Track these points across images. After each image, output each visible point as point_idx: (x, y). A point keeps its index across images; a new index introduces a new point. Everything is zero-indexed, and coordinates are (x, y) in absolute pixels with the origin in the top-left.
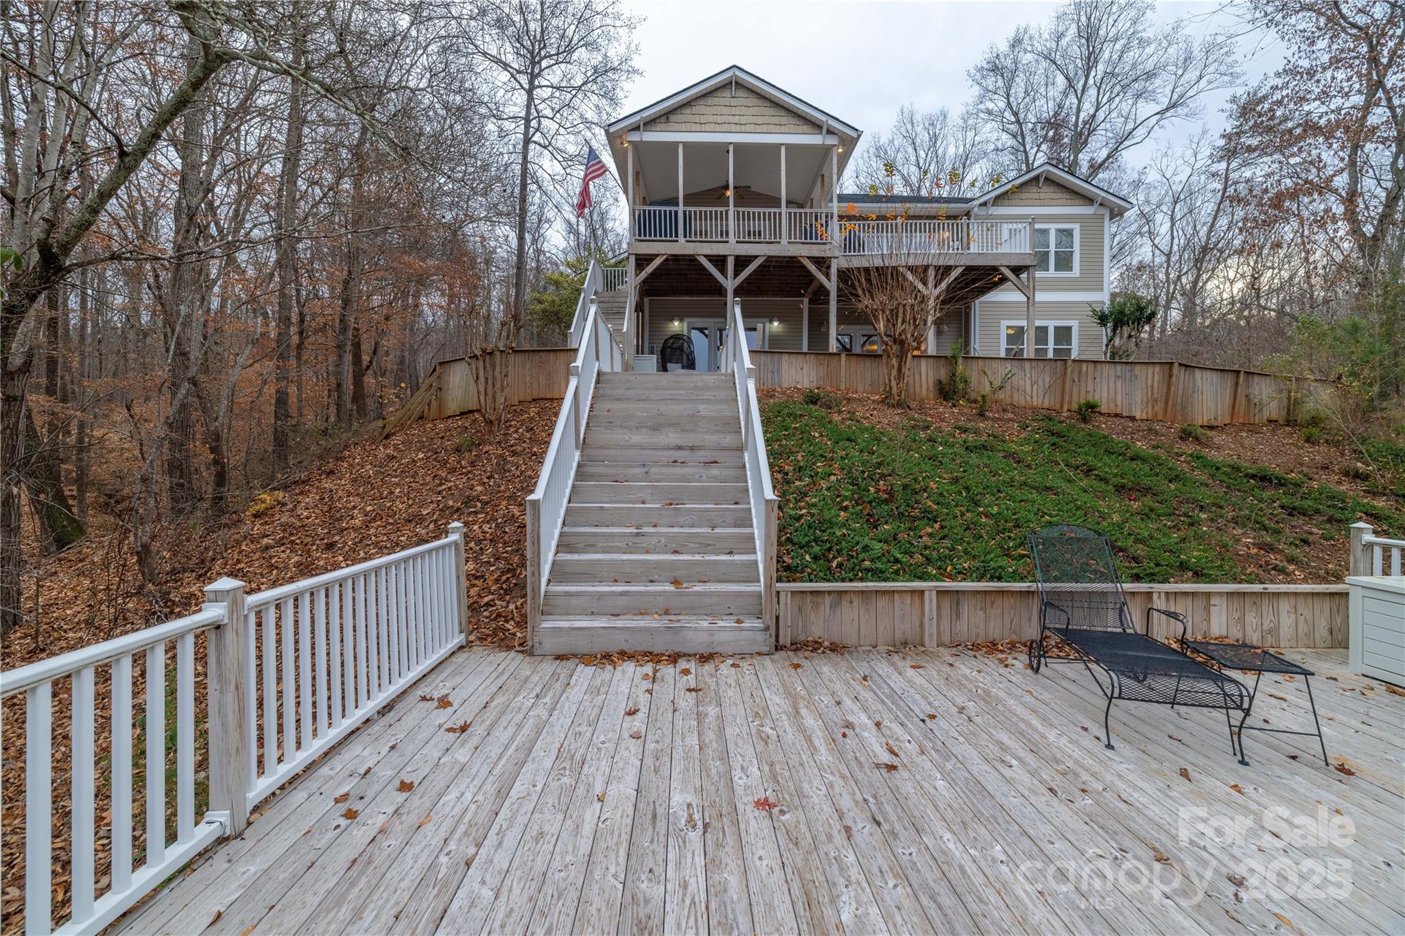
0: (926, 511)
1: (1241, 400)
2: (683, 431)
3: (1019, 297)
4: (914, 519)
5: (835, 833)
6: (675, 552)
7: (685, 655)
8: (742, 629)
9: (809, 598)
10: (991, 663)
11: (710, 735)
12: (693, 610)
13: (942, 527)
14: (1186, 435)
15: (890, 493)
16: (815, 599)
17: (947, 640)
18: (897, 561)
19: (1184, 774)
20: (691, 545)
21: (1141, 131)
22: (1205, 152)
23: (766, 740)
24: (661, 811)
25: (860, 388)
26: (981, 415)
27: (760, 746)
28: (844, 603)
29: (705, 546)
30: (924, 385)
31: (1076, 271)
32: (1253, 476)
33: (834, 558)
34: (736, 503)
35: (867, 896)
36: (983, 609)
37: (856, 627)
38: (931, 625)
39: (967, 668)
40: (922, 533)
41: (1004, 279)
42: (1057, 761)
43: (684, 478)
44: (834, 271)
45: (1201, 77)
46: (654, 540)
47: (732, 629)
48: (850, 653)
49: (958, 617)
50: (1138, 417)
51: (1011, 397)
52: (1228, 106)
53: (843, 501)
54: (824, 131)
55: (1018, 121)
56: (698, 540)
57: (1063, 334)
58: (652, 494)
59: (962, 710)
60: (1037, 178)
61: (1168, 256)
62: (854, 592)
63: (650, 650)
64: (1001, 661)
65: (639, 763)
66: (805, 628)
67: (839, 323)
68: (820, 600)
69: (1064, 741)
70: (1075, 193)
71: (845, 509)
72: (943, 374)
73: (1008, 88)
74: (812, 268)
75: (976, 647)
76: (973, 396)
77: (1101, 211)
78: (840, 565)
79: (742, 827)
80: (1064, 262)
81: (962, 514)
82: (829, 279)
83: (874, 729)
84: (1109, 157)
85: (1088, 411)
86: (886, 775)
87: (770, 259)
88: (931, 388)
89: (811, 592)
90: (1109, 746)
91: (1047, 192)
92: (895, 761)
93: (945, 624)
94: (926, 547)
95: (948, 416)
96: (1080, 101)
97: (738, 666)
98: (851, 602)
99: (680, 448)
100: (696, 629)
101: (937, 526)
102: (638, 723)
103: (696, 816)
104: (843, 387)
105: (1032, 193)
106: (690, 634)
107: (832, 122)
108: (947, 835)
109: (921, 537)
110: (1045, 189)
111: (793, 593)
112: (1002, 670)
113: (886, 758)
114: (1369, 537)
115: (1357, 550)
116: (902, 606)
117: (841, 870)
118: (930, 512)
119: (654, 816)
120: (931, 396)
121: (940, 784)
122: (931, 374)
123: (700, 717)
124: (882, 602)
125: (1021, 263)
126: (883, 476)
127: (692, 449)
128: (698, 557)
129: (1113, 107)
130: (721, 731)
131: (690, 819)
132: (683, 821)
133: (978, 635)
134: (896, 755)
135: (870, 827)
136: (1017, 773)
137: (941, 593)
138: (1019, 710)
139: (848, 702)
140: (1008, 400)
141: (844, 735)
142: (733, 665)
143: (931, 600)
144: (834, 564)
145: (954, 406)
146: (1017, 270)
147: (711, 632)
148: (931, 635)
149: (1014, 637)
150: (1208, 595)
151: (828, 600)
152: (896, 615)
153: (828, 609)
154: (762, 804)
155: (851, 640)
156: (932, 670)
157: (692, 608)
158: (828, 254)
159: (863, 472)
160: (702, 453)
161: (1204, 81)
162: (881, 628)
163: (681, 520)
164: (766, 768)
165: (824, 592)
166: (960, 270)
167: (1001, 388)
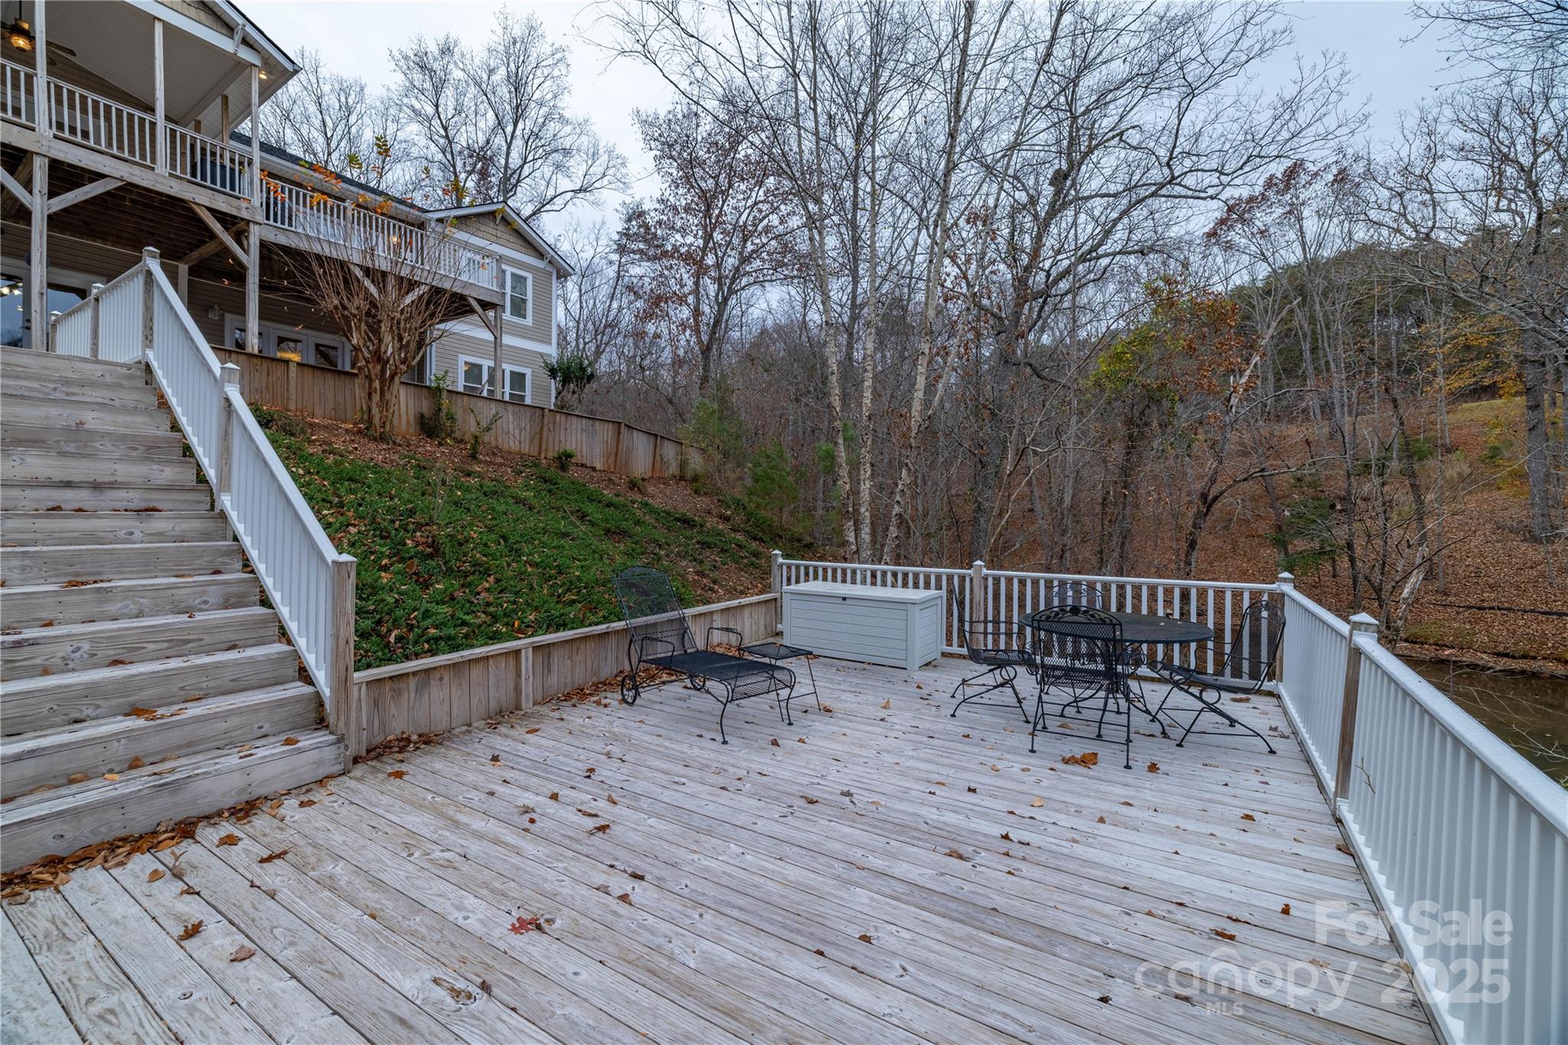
0: (476, 564)
1: (658, 459)
2: (62, 454)
3: (487, 336)
4: (466, 575)
5: (615, 908)
6: (116, 662)
7: (207, 817)
8: (300, 751)
9: (388, 685)
10: (588, 707)
11: (371, 897)
12: (190, 747)
13: (498, 581)
14: (633, 485)
15: (434, 544)
16: (396, 686)
17: (539, 698)
18: (464, 623)
19: (775, 743)
20: (151, 647)
21: (559, 201)
22: (603, 241)
23: (449, 865)
24: (405, 1010)
25: (318, 411)
26: (473, 457)
27: (450, 874)
28: (432, 682)
29: (178, 645)
30: (404, 416)
31: (529, 321)
32: (679, 520)
33: (390, 631)
34: (217, 572)
35: (691, 939)
36: (570, 658)
37: (446, 708)
38: (527, 684)
39: (576, 717)
40: (479, 589)
41: (472, 311)
42: (707, 766)
43: (92, 537)
44: (254, 241)
45: (604, 175)
46: (65, 649)
47: (283, 756)
48: (449, 739)
49: (549, 671)
50: (598, 466)
51: (496, 440)
52: (620, 208)
53: (380, 558)
54: (238, 37)
55: (447, 137)
56: (168, 636)
57: (518, 379)
58: (23, 568)
59: (608, 755)
60: (493, 213)
61: (578, 322)
62: (445, 666)
63: (122, 833)
64: (598, 703)
65: (294, 982)
66: (383, 725)
67: (263, 317)
68: (403, 685)
69: (696, 750)
70: (529, 243)
71: (385, 568)
72: (426, 407)
73: (438, 95)
74: (217, 227)
75: (568, 697)
76: (458, 435)
77: (549, 268)
78: (399, 639)
79: (525, 960)
80: (519, 308)
81: (509, 565)
82: (247, 252)
83: (552, 802)
84: (534, 214)
85: (564, 460)
86: (605, 837)
87: (129, 187)
88: (412, 421)
89: (391, 678)
90: (725, 742)
91: (502, 231)
92: (600, 822)
93: (539, 680)
94: (488, 604)
95: (442, 457)
96: (509, 147)
97: (311, 803)
98: (441, 679)
99: (68, 485)
100: (218, 773)
101: (491, 579)
102: (220, 939)
103: (460, 985)
104: (292, 406)
105: (489, 227)
106: (204, 785)
107: (249, 29)
108: (696, 857)
109: (478, 594)
110: (501, 227)
111: (368, 683)
112: (606, 711)
113: (591, 824)
114: (780, 560)
115: (775, 571)
116: (499, 673)
117: (652, 933)
118: (480, 565)
119: (403, 1022)
120: (412, 430)
121: (652, 821)
122: (411, 405)
123: (330, 884)
124: (476, 672)
125: (488, 299)
126: (419, 526)
127: (97, 486)
128: (174, 663)
129: (537, 166)
130: (378, 884)
131: (456, 993)
132: (449, 1000)
133: (566, 685)
134: (596, 816)
135: (637, 883)
136: (692, 787)
137: (536, 649)
138: (647, 738)
139: (501, 789)
140: (493, 443)
141: (532, 821)
142: (302, 804)
143: (527, 659)
144: (392, 639)
145: (440, 444)
146: (486, 305)
147: (245, 771)
148: (527, 695)
149: (595, 679)
150: (712, 613)
151: (412, 683)
152: (491, 680)
153: (412, 695)
154: (521, 927)
155: (441, 726)
156: (549, 728)
157: (190, 744)
158: (244, 215)
159: (393, 522)
160: (121, 494)
161: (605, 180)
162: (475, 701)
163: (113, 608)
164: (485, 892)
165: (407, 674)
166: (424, 289)
167: (488, 429)
